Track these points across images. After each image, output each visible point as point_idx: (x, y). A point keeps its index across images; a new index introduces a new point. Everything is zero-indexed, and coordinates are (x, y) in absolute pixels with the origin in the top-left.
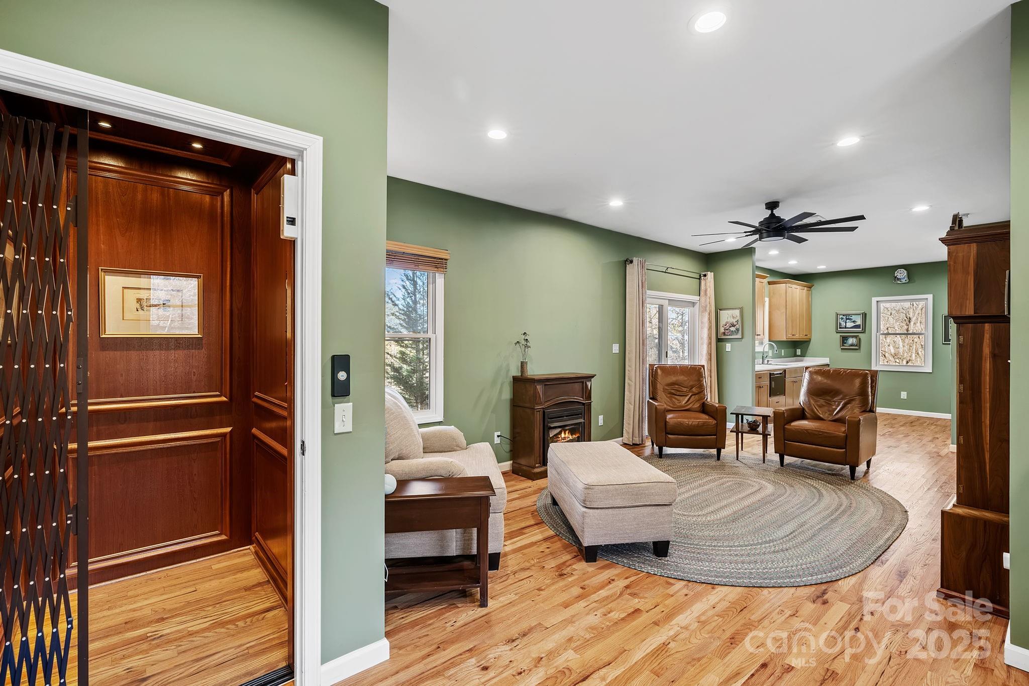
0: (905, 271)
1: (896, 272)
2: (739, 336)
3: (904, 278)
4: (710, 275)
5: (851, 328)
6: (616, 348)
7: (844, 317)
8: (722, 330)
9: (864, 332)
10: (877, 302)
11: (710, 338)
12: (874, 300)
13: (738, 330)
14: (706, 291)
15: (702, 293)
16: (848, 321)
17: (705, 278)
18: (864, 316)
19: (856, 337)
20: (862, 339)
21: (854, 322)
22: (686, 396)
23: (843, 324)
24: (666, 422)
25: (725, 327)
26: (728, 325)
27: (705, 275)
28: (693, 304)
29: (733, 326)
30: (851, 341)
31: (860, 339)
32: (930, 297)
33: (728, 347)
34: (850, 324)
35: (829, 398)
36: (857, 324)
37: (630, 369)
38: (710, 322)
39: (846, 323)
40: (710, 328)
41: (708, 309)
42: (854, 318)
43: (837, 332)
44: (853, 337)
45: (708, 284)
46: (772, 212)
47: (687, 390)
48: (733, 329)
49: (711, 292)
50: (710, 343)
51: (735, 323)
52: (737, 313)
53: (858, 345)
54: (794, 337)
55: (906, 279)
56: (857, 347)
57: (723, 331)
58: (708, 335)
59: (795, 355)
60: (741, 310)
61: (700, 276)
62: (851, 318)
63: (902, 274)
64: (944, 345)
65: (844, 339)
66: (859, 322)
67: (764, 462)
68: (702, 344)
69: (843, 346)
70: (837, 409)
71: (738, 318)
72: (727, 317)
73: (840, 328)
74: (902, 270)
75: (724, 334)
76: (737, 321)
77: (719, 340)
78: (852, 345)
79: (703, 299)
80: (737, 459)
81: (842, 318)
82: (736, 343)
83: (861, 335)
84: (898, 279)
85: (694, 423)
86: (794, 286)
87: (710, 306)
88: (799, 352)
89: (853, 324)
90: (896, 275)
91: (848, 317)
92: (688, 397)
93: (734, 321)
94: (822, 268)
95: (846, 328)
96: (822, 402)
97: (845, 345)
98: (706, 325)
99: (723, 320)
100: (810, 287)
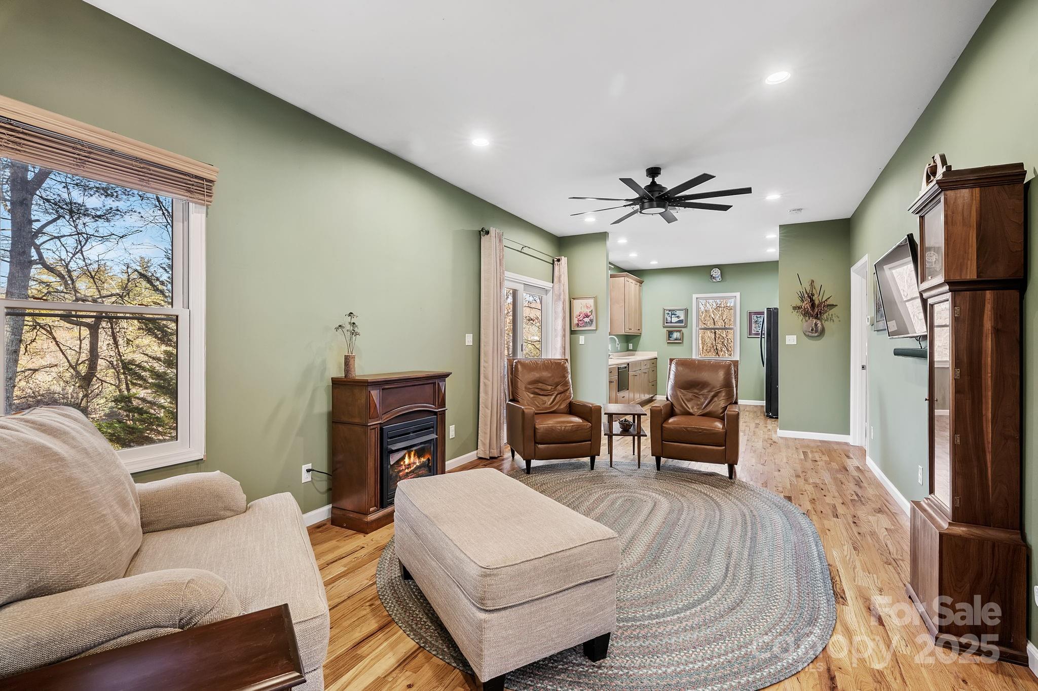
0: (719, 271)
1: (712, 271)
2: (593, 327)
3: (718, 277)
4: (564, 260)
5: (676, 323)
6: (469, 339)
7: (670, 313)
8: (575, 321)
9: (685, 327)
10: (697, 298)
11: (564, 330)
12: (695, 296)
13: (591, 321)
14: (560, 277)
15: (556, 280)
16: (673, 316)
17: (558, 263)
18: (686, 311)
19: (680, 331)
20: (684, 334)
21: (678, 317)
22: (552, 395)
23: (669, 319)
24: (535, 429)
25: (579, 317)
26: (581, 315)
27: (559, 260)
28: (547, 291)
29: (587, 316)
30: (676, 335)
31: (683, 333)
32: (738, 294)
33: (582, 339)
34: (675, 320)
35: (696, 391)
36: (680, 319)
37: (486, 365)
38: (564, 312)
39: (671, 318)
40: (564, 318)
41: (562, 297)
42: (678, 313)
43: (664, 327)
44: (677, 331)
45: (562, 270)
46: (653, 180)
47: (551, 389)
48: (587, 320)
49: (565, 279)
50: (564, 336)
51: (589, 314)
52: (591, 302)
53: (681, 339)
54: (630, 331)
55: (720, 278)
56: (679, 341)
57: (577, 322)
58: (563, 327)
59: (628, 350)
60: (595, 299)
61: (553, 260)
62: (675, 313)
63: (716, 273)
64: (749, 339)
65: (670, 333)
66: (682, 318)
67: (639, 468)
68: (556, 336)
69: (669, 340)
70: (705, 402)
71: (593, 308)
72: (581, 307)
73: (666, 323)
74: (717, 269)
75: (578, 325)
76: (591, 312)
77: (572, 332)
78: (676, 339)
79: (556, 285)
80: (611, 466)
81: (668, 313)
82: (589, 335)
83: (683, 330)
84: (714, 278)
85: (567, 428)
86: (631, 280)
87: (564, 294)
88: (631, 346)
89: (677, 320)
90: (712, 274)
91: (673, 312)
92: (553, 397)
93: (588, 311)
94: (654, 264)
95: (671, 323)
96: (690, 395)
97: (671, 339)
98: (561, 315)
99: (576, 312)
100: (641, 282)
